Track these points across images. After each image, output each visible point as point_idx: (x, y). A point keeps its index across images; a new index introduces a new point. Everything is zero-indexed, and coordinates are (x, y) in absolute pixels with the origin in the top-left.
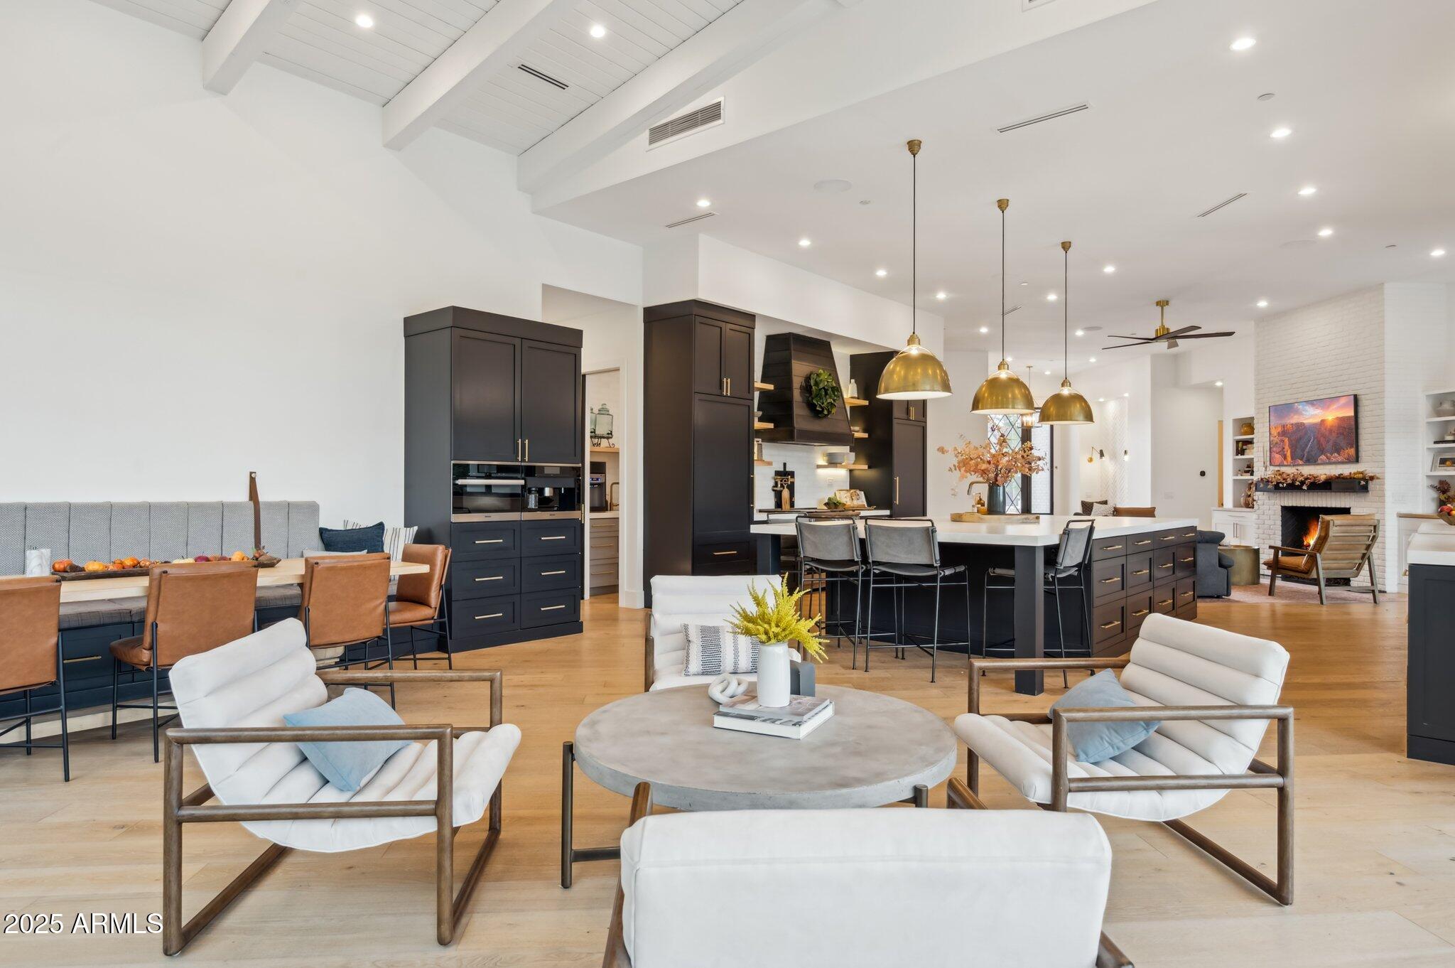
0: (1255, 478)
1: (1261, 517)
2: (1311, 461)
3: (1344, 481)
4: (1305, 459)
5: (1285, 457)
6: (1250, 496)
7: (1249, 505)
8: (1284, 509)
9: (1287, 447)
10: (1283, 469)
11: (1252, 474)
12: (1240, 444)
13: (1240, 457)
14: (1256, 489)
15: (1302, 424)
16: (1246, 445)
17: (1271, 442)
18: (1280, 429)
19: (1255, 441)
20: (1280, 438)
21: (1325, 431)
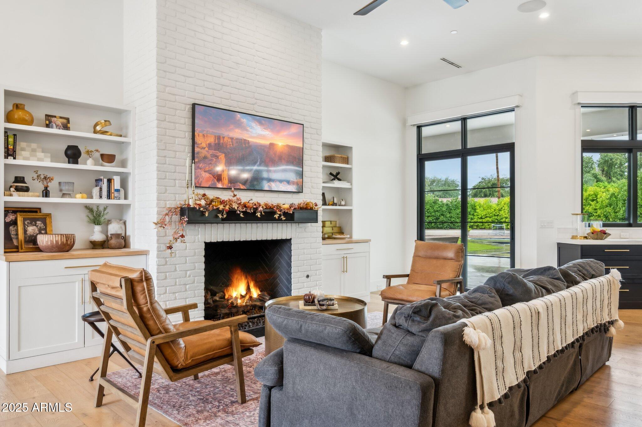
8: (208, 246)
17: (194, 153)
18: (211, 140)
20: (211, 152)
21: (273, 156)
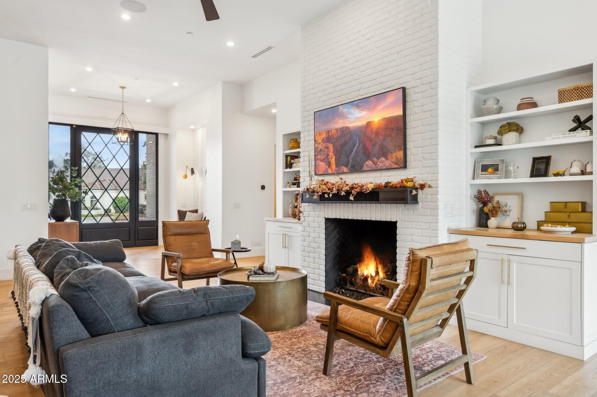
0: (301, 189)
1: (307, 229)
2: (356, 168)
3: (393, 190)
4: (350, 165)
5: (329, 164)
6: (296, 207)
7: (296, 215)
8: (328, 221)
9: (331, 154)
10: (327, 179)
11: (299, 186)
12: (289, 158)
13: (288, 170)
14: (302, 200)
15: (347, 128)
16: (293, 159)
17: (316, 149)
18: (324, 136)
19: (301, 155)
20: (324, 145)
21: (370, 134)
